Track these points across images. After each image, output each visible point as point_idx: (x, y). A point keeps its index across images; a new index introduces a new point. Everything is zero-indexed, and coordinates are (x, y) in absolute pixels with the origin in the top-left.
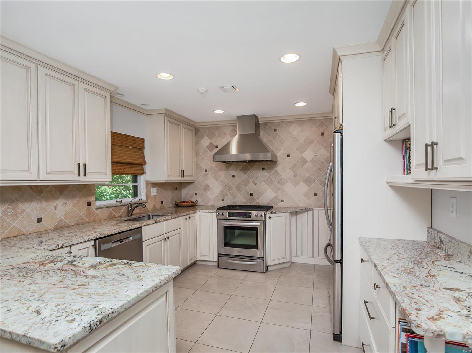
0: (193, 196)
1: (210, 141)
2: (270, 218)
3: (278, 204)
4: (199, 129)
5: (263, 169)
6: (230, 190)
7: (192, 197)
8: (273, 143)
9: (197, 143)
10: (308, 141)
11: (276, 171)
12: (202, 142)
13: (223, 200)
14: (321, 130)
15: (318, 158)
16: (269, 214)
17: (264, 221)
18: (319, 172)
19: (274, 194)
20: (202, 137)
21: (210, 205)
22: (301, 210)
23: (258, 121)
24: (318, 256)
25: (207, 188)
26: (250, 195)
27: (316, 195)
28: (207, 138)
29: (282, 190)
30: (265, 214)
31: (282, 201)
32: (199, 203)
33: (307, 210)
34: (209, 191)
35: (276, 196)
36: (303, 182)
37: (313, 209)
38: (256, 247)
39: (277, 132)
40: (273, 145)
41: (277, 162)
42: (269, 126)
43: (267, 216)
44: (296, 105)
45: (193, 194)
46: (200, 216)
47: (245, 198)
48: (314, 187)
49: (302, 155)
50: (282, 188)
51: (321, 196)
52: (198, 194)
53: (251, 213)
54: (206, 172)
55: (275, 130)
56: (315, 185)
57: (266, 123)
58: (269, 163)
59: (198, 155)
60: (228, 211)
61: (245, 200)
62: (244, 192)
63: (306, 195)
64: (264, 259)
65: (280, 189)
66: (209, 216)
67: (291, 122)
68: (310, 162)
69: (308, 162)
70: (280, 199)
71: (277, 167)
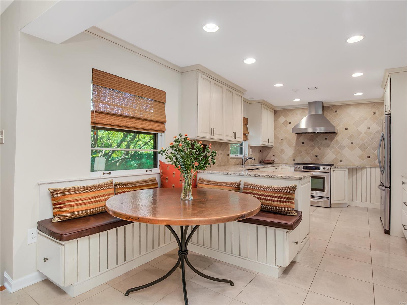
0: (272, 157)
1: (285, 119)
2: (334, 171)
3: (338, 163)
4: (277, 111)
5: (326, 138)
6: (300, 153)
7: (270, 157)
8: (334, 120)
9: (275, 121)
10: (362, 118)
11: (336, 140)
12: (279, 120)
13: (294, 160)
14: (374, 110)
15: (370, 131)
16: (333, 168)
17: (330, 173)
18: (371, 141)
19: (335, 156)
20: (280, 116)
21: (284, 163)
22: (357, 167)
23: (323, 105)
24: (370, 202)
25: (282, 151)
26: (315, 156)
27: (369, 157)
28: (283, 117)
29: (341, 153)
30: (331, 168)
31: (341, 161)
32: (277, 161)
33: (362, 168)
34: (283, 153)
35: (336, 157)
36: (359, 148)
37: (366, 168)
38: (323, 190)
39: (338, 112)
40: (334, 121)
41: (337, 134)
42: (331, 108)
43: (332, 170)
44: (355, 95)
45: (271, 155)
46: (281, 168)
47: (312, 159)
48: (367, 151)
49: (357, 129)
50: (341, 152)
51: (373, 158)
52: (275, 156)
53: (320, 167)
54: (282, 141)
55: (336, 111)
56: (367, 150)
57: (329, 106)
58: (331, 134)
59: (276, 129)
60: (303, 166)
61: (311, 160)
62: (311, 155)
63: (360, 157)
64: (328, 198)
65: (339, 153)
66: (288, 169)
67: (349, 105)
68: (364, 133)
69: (362, 133)
70: (339, 160)
71: (337, 137)
